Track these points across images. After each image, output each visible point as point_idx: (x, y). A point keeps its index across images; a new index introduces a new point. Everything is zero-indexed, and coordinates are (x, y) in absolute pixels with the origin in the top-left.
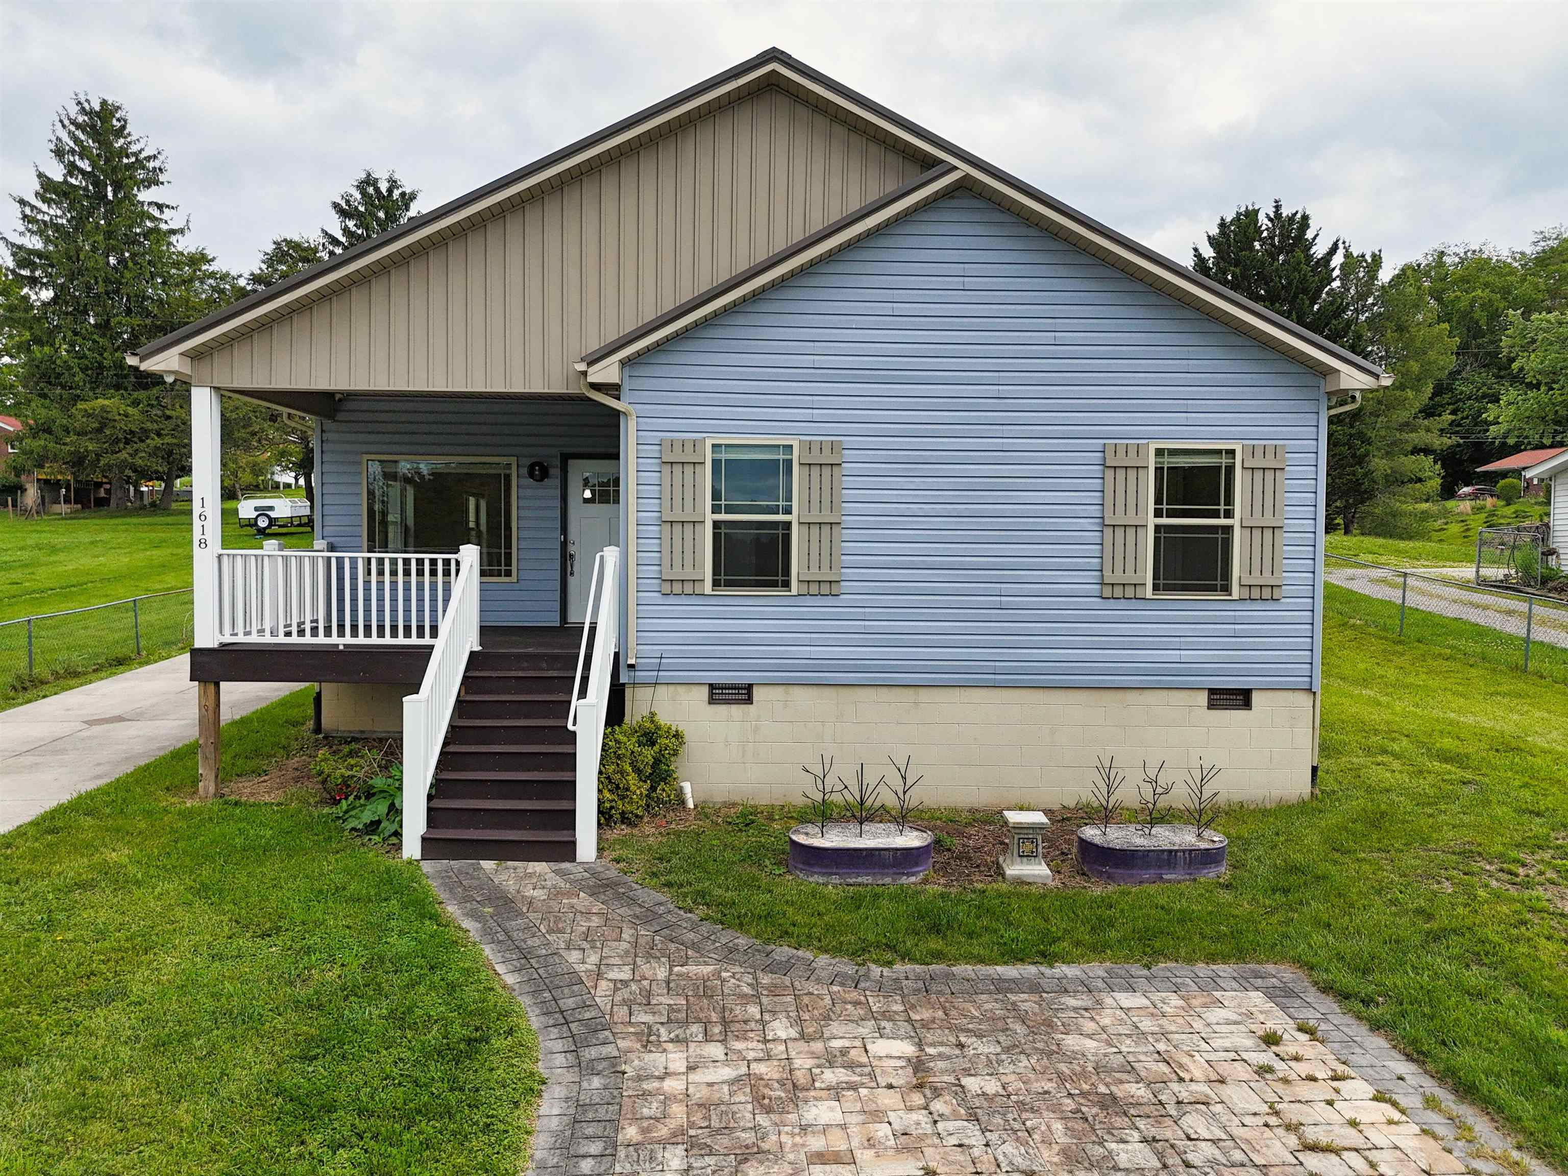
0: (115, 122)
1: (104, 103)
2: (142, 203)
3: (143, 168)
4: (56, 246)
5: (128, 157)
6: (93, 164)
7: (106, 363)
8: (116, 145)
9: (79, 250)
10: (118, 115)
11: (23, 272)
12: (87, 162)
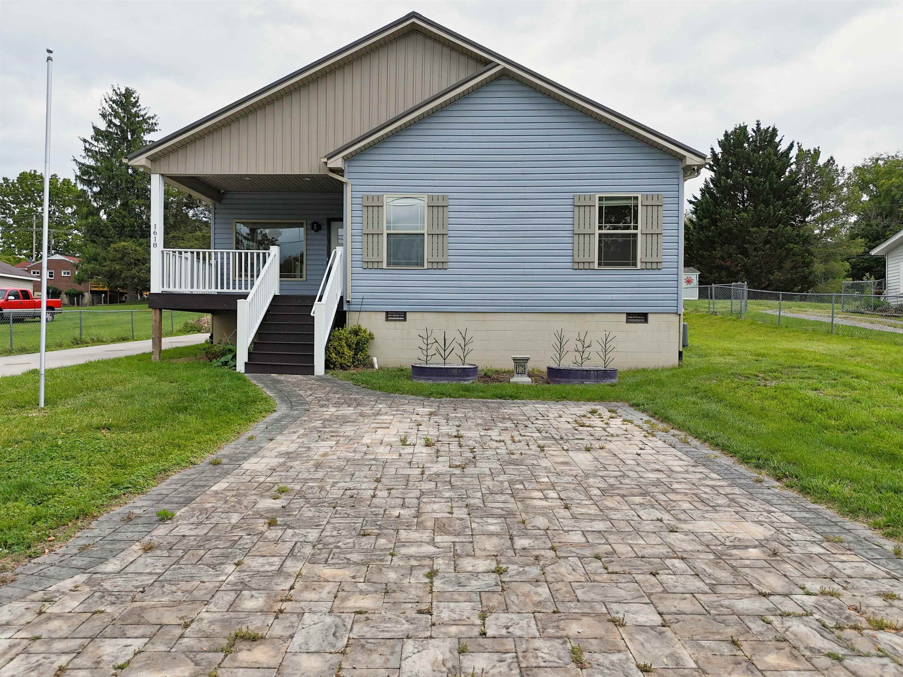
0: (132, 99)
1: (127, 89)
2: (146, 142)
3: (147, 123)
4: (101, 164)
5: (139, 117)
6: (122, 121)
7: (125, 224)
8: (133, 111)
9: (112, 165)
10: (134, 96)
11: (85, 178)
12: (118, 120)
